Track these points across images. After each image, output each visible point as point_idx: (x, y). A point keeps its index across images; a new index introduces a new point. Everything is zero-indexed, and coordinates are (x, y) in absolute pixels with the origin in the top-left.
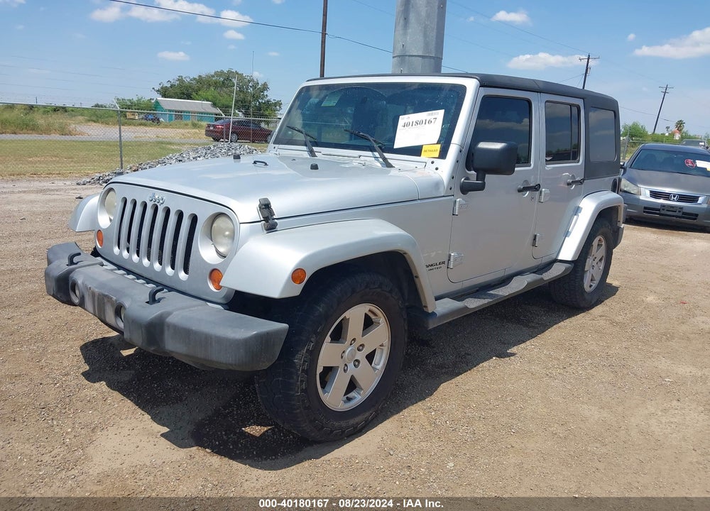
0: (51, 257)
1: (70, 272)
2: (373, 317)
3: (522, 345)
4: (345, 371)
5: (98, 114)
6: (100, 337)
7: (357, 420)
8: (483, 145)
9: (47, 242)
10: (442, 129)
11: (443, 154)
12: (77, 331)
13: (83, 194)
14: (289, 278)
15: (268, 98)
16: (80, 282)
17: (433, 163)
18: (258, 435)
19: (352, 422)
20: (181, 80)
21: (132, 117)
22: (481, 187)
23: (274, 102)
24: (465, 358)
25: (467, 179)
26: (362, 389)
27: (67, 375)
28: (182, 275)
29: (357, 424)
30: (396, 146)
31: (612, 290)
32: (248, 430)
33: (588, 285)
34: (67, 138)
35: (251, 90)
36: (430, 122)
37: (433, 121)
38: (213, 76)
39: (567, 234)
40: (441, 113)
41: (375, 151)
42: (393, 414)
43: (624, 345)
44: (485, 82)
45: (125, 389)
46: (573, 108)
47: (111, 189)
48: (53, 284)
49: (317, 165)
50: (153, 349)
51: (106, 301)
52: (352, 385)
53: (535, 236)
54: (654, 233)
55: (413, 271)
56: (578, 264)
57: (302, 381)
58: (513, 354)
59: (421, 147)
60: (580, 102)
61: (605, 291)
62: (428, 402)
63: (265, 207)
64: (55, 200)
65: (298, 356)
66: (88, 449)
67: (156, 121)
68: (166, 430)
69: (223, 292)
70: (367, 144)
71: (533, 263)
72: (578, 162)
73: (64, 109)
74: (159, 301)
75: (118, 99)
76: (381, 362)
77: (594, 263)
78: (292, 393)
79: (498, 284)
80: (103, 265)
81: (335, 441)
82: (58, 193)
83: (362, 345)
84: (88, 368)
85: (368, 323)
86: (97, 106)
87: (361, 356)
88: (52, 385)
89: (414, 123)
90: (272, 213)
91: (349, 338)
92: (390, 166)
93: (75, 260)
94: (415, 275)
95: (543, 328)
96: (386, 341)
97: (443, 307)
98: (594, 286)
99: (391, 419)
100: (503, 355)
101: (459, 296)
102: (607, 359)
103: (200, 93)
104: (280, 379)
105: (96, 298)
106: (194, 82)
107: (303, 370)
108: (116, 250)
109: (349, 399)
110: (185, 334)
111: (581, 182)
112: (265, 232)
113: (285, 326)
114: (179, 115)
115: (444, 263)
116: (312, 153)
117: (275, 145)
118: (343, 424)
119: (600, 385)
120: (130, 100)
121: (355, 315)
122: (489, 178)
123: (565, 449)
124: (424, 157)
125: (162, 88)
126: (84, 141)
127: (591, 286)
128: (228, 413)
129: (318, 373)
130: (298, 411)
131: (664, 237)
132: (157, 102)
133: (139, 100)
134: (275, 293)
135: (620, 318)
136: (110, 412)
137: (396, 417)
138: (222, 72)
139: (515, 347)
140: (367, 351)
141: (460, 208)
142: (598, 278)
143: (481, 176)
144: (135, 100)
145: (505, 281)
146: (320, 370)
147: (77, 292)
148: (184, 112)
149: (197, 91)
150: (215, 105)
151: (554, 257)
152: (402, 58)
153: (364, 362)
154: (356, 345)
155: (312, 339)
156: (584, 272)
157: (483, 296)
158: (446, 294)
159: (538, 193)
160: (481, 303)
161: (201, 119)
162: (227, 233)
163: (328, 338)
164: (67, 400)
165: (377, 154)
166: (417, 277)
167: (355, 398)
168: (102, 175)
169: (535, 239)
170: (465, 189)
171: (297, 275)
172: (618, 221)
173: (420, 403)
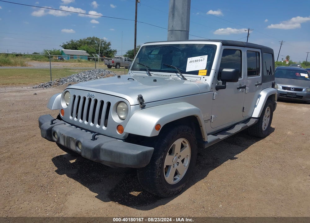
0: (41, 121)
1: (52, 127)
2: (184, 144)
3: (240, 154)
4: (174, 167)
5: (36, 57)
6: (59, 155)
7: (179, 188)
8: (225, 70)
9: (27, 114)
10: (207, 63)
11: (208, 74)
12: (49, 153)
13: (36, 92)
14: (154, 128)
15: (111, 49)
16: (57, 131)
17: (204, 77)
18: (136, 195)
19: (177, 189)
20: (72, 41)
21: (56, 58)
22: (224, 88)
23: (113, 50)
24: (217, 160)
25: (218, 84)
26: (180, 175)
27: (49, 172)
28: (104, 128)
29: (179, 189)
30: (187, 71)
31: (273, 130)
32: (132, 193)
33: (264, 127)
34: (25, 68)
35: (103, 45)
36: (201, 60)
37: (203, 60)
38: (86, 40)
39: (255, 106)
40: (206, 57)
41: (178, 73)
42: (192, 185)
43: (282, 153)
44: (224, 43)
45: (76, 177)
46: (257, 53)
47: (67, 91)
48: (45, 133)
49: (156, 80)
50: (95, 160)
51: (71, 140)
52: (176, 173)
53: (244, 107)
54: (285, 104)
55: (200, 124)
56: (260, 119)
57: (159, 172)
58: (237, 158)
59: (198, 71)
60: (259, 51)
61: (270, 130)
62: (205, 179)
63: (140, 98)
64: (25, 95)
65: (157, 161)
66: (65, 203)
67: (62, 59)
68: (97, 194)
69: (123, 134)
70: (174, 70)
71: (242, 119)
72: (259, 76)
73: (21, 55)
74: (96, 139)
75: (45, 50)
76: (187, 163)
77: (266, 118)
78: (155, 177)
79: (229, 128)
80: (65, 124)
81: (170, 197)
82: (25, 92)
83: (180, 156)
84: (57, 169)
85: (182, 146)
86: (35, 53)
87: (179, 161)
88: (44, 176)
89: (195, 61)
90: (143, 101)
91: (175, 153)
92: (185, 79)
93: (54, 122)
94: (200, 125)
95: (247, 146)
96: (189, 154)
97: (210, 139)
98: (266, 128)
99: (191, 187)
100: (232, 158)
101: (215, 134)
102: (276, 159)
103: (81, 47)
104: (150, 171)
105: (66, 139)
106: (78, 42)
107: (159, 167)
108: (71, 117)
109: (175, 179)
110: (110, 153)
111: (261, 84)
112: (141, 109)
113: (152, 148)
114: (72, 57)
115: (209, 120)
116: (150, 74)
117: (132, 71)
118: (173, 190)
119: (276, 170)
120: (50, 51)
121: (178, 143)
122: (227, 84)
123: (267, 198)
124: (199, 75)
125: (64, 45)
126: (32, 69)
127: (265, 128)
128: (122, 186)
129: (164, 168)
130: (157, 185)
131: (289, 106)
132: (62, 51)
133: (54, 50)
134: (149, 134)
135: (278, 141)
136: (71, 187)
137: (193, 186)
138: (90, 38)
139: (237, 155)
140: (181, 159)
141: (216, 96)
142: (267, 125)
143: (224, 83)
144: (52, 50)
145: (232, 127)
146: (165, 167)
147: (56, 136)
148: (74, 55)
149: (80, 46)
150: (87, 52)
151: (250, 116)
152: (172, 31)
153: (181, 162)
154: (178, 156)
155: (163, 154)
156: (262, 122)
157: (224, 134)
158: (210, 133)
159: (244, 89)
160: (224, 137)
161: (82, 58)
162: (124, 110)
163: (168, 154)
164: (52, 182)
165: (179, 74)
166: (201, 126)
167: (177, 178)
168: (43, 84)
169: (243, 109)
170: (218, 88)
171: (157, 126)
172: (275, 100)
173: (202, 180)
